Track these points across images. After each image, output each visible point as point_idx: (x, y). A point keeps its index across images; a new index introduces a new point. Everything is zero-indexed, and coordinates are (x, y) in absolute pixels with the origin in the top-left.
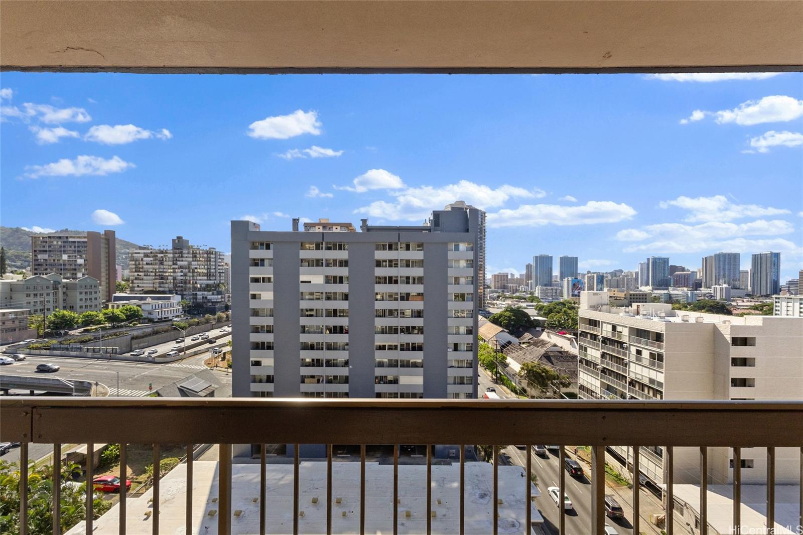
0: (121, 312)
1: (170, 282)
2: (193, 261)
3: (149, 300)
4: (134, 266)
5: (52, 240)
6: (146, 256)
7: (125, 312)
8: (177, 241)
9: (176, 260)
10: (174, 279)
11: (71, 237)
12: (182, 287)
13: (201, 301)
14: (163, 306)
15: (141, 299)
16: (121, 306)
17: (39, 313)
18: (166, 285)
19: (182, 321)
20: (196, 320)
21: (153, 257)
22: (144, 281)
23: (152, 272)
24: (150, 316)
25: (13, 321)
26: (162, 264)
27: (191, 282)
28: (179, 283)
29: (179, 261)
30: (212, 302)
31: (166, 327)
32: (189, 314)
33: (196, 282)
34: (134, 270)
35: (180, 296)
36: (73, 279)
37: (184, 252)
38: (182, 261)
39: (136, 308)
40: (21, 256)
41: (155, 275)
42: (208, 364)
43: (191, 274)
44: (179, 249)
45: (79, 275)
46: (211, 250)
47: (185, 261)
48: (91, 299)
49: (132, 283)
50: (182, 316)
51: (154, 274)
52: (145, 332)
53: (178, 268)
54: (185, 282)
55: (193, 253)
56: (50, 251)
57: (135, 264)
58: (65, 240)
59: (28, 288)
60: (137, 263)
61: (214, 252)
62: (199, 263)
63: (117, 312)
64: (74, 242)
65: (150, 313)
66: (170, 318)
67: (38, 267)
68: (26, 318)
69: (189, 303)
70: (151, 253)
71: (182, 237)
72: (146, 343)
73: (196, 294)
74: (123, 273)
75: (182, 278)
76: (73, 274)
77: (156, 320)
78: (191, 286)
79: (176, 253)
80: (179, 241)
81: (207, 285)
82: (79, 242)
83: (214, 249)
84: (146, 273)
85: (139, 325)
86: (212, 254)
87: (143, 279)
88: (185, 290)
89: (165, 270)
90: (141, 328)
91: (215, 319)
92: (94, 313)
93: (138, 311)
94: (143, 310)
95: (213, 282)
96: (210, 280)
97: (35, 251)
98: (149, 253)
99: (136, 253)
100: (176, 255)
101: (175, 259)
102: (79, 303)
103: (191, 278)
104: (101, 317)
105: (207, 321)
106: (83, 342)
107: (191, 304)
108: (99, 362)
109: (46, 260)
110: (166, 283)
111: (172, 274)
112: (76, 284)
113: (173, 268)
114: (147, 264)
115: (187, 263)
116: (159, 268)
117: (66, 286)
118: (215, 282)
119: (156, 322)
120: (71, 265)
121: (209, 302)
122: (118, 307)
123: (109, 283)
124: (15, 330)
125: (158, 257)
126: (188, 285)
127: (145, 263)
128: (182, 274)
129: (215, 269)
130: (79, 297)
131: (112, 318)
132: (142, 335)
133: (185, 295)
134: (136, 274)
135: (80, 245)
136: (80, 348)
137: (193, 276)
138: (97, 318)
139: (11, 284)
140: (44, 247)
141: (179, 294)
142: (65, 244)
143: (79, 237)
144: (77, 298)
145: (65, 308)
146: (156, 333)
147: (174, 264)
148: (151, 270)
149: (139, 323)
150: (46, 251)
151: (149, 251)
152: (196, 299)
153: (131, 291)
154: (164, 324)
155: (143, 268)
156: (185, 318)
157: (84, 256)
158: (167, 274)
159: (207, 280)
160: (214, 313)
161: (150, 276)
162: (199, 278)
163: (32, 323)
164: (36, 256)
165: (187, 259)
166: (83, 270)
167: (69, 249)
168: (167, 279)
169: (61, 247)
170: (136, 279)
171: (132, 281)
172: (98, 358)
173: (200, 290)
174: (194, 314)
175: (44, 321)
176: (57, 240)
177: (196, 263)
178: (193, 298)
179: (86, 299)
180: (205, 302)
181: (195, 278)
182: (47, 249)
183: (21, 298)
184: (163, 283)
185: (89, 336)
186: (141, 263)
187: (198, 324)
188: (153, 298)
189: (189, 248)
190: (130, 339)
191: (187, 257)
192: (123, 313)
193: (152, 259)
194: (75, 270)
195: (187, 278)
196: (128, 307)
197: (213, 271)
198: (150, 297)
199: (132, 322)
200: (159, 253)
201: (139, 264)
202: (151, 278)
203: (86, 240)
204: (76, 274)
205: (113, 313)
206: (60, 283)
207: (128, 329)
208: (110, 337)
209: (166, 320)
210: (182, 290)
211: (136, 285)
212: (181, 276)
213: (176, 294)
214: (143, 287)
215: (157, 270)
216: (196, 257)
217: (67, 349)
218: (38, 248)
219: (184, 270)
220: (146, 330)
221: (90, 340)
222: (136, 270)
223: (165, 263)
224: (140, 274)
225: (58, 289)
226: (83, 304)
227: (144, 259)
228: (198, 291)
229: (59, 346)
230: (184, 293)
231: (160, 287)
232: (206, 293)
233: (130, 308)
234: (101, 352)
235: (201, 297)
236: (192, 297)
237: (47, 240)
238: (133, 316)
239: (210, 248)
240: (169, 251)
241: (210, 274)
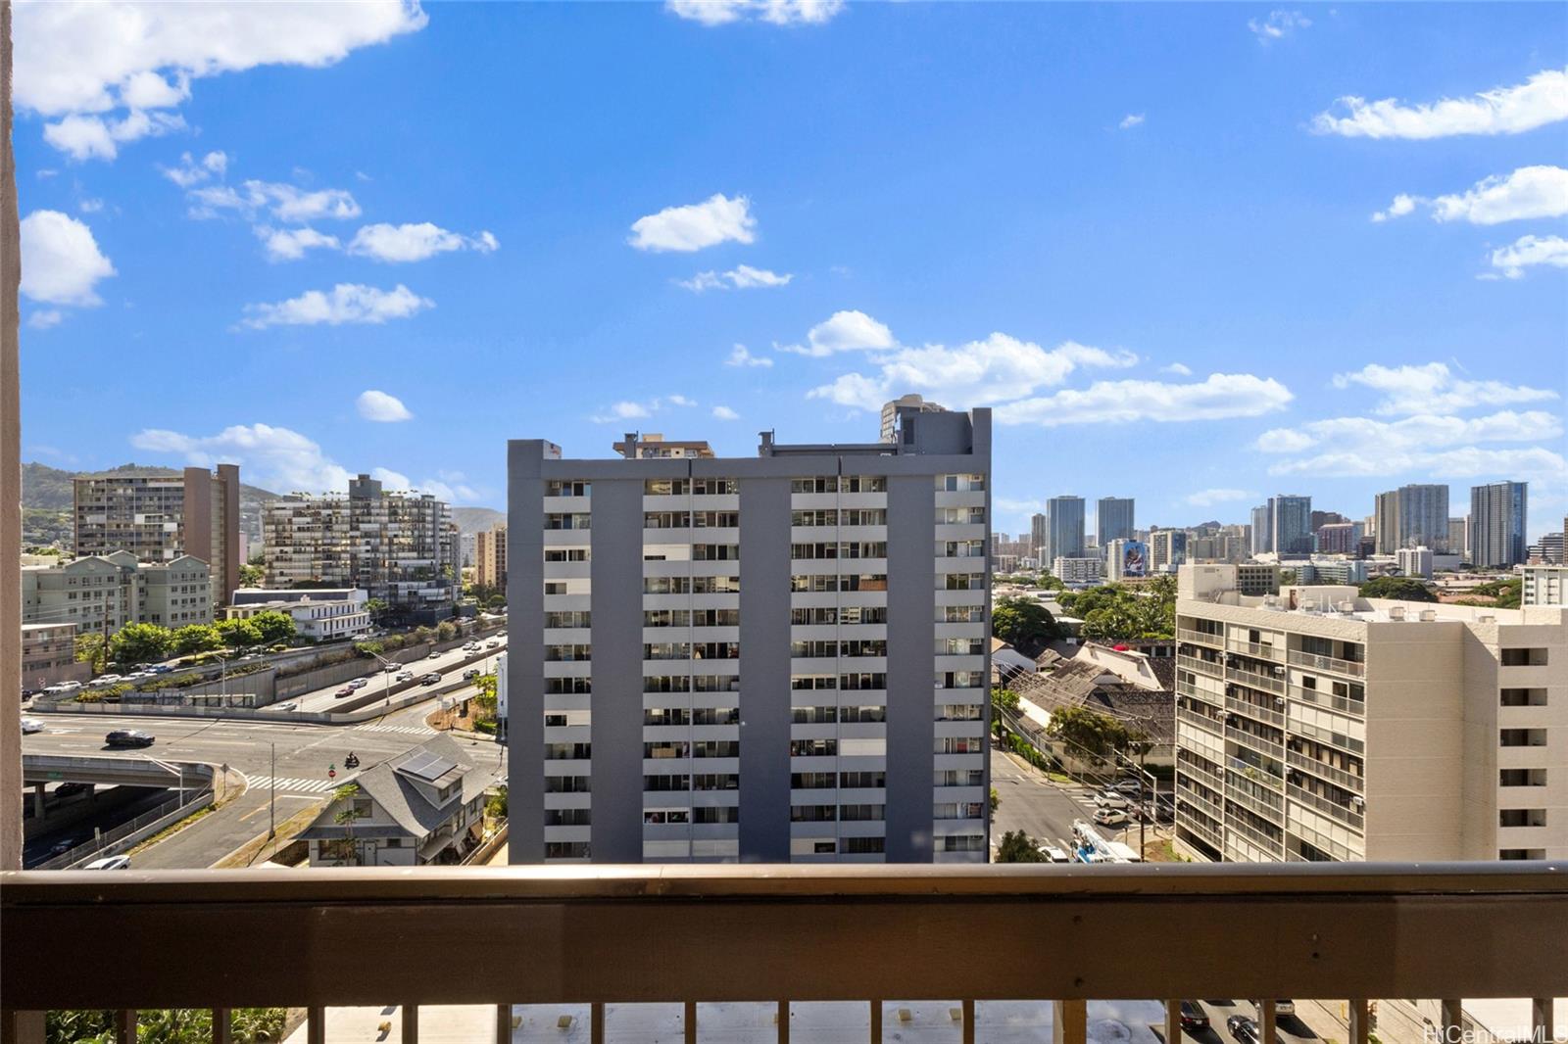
0: (253, 625)
1: (345, 564)
2: (391, 522)
3: (305, 601)
4: (274, 535)
5: (115, 485)
6: (298, 513)
7: (262, 626)
8: (358, 484)
9: (358, 521)
10: (354, 557)
11: (151, 480)
12: (368, 572)
13: (406, 599)
14: (334, 610)
15: (290, 598)
16: (251, 613)
17: (92, 632)
18: (337, 570)
19: (371, 639)
20: (399, 637)
21: (311, 515)
22: (293, 564)
23: (309, 545)
24: (308, 632)
25: (45, 646)
26: (328, 528)
27: (387, 563)
28: (363, 566)
29: (363, 522)
30: (429, 602)
31: (342, 653)
32: (384, 625)
33: (396, 563)
34: (273, 542)
35: (365, 592)
36: (157, 561)
37: (373, 504)
38: (370, 522)
39: (281, 617)
40: (42, 519)
41: (316, 552)
42: (436, 724)
43: (386, 548)
44: (361, 499)
45: (168, 554)
46: (427, 499)
47: (375, 522)
48: (193, 601)
49: (271, 567)
50: (371, 630)
51: (313, 549)
52: (301, 663)
53: (362, 537)
54: (374, 564)
55: (390, 507)
56: (110, 508)
57: (276, 531)
58: (141, 485)
59: (73, 582)
60: (280, 527)
61: (431, 504)
62: (402, 525)
63: (247, 625)
64: (158, 489)
65: (309, 626)
66: (347, 635)
67: (86, 541)
68: (71, 640)
69: (385, 605)
70: (308, 507)
71: (368, 476)
72: (304, 686)
73: (397, 586)
74: (251, 547)
75: (368, 555)
76: (155, 552)
77: (321, 640)
78: (387, 571)
79: (356, 508)
80: (362, 484)
81: (420, 570)
82: (167, 489)
83: (432, 497)
84: (298, 548)
85: (287, 650)
86: (429, 507)
87: (291, 560)
88: (375, 579)
89: (334, 541)
90: (294, 656)
91: (434, 635)
92: (202, 628)
93: (287, 622)
94: (296, 621)
95: (428, 562)
96: (424, 558)
97: (80, 508)
98: (303, 509)
99: (278, 509)
100: (358, 512)
101: (354, 519)
102: (170, 610)
103: (387, 556)
104: (215, 635)
105: (421, 640)
106: (182, 686)
107: (388, 607)
108: (220, 724)
109: (102, 526)
110: (337, 566)
111: (348, 548)
112: (164, 572)
113: (352, 537)
114: (299, 529)
115: (378, 526)
116: (324, 538)
117: (145, 576)
118: (434, 562)
119: (321, 643)
120: (151, 534)
121: (420, 601)
122: (245, 615)
123: (225, 569)
124: (49, 664)
125: (322, 515)
126: (381, 570)
127: (295, 527)
128: (369, 548)
129: (433, 536)
130: (170, 596)
131: (238, 639)
132: (295, 669)
133: (374, 588)
134: (278, 549)
135: (170, 494)
136: (181, 698)
137: (390, 551)
138: (207, 638)
139: (38, 575)
140: (98, 499)
141: (363, 588)
142: (141, 494)
143: (168, 480)
144: (167, 597)
145: (142, 619)
146: (323, 664)
147: (352, 529)
148: (308, 542)
149: (289, 647)
150: (103, 508)
151: (304, 505)
152: (396, 596)
153: (267, 582)
154: (338, 646)
155: (291, 537)
156: (376, 634)
157: (178, 516)
158: (339, 549)
159: (418, 558)
160: (432, 624)
161: (305, 552)
162: (401, 555)
163: (83, 651)
164: (82, 517)
165: (378, 518)
166: (176, 543)
167: (148, 503)
168: (340, 559)
169: (131, 499)
170: (277, 559)
171: (270, 563)
172: (218, 718)
173: (403, 578)
174: (393, 626)
175: (105, 645)
176: (125, 485)
177: (396, 525)
178: (390, 596)
179: (184, 601)
180: (413, 602)
181: (395, 555)
182: (104, 502)
183: (57, 599)
184: (330, 566)
185: (195, 673)
186: (288, 527)
187: (402, 645)
188: (313, 597)
189: (382, 496)
190: (272, 677)
191: (378, 515)
192: (259, 628)
193: (309, 519)
194: (160, 543)
195: (378, 556)
196: (268, 615)
197: (429, 540)
198: (308, 594)
199: (274, 644)
200: (324, 508)
201: (284, 530)
202: (306, 556)
203: (181, 484)
204: (161, 552)
205: (238, 628)
206: (133, 571)
207: (268, 658)
208: (235, 675)
209: (341, 639)
210: (367, 580)
211: (277, 571)
212: (368, 551)
213: (358, 586)
214: (291, 574)
215: (320, 542)
216: (395, 513)
217: (153, 700)
218: (87, 503)
219: (372, 541)
220: (303, 659)
221: (196, 682)
222: (277, 542)
223: (335, 527)
224: (286, 549)
225: (129, 582)
226: (178, 610)
227: (294, 519)
228: (401, 581)
229: (137, 695)
230: (373, 585)
231: (324, 574)
232: (415, 584)
233: (272, 618)
234: (224, 705)
235: (406, 592)
236: (387, 592)
237: (105, 485)
238: (276, 633)
239: (423, 497)
240: (343, 504)
241: (423, 548)
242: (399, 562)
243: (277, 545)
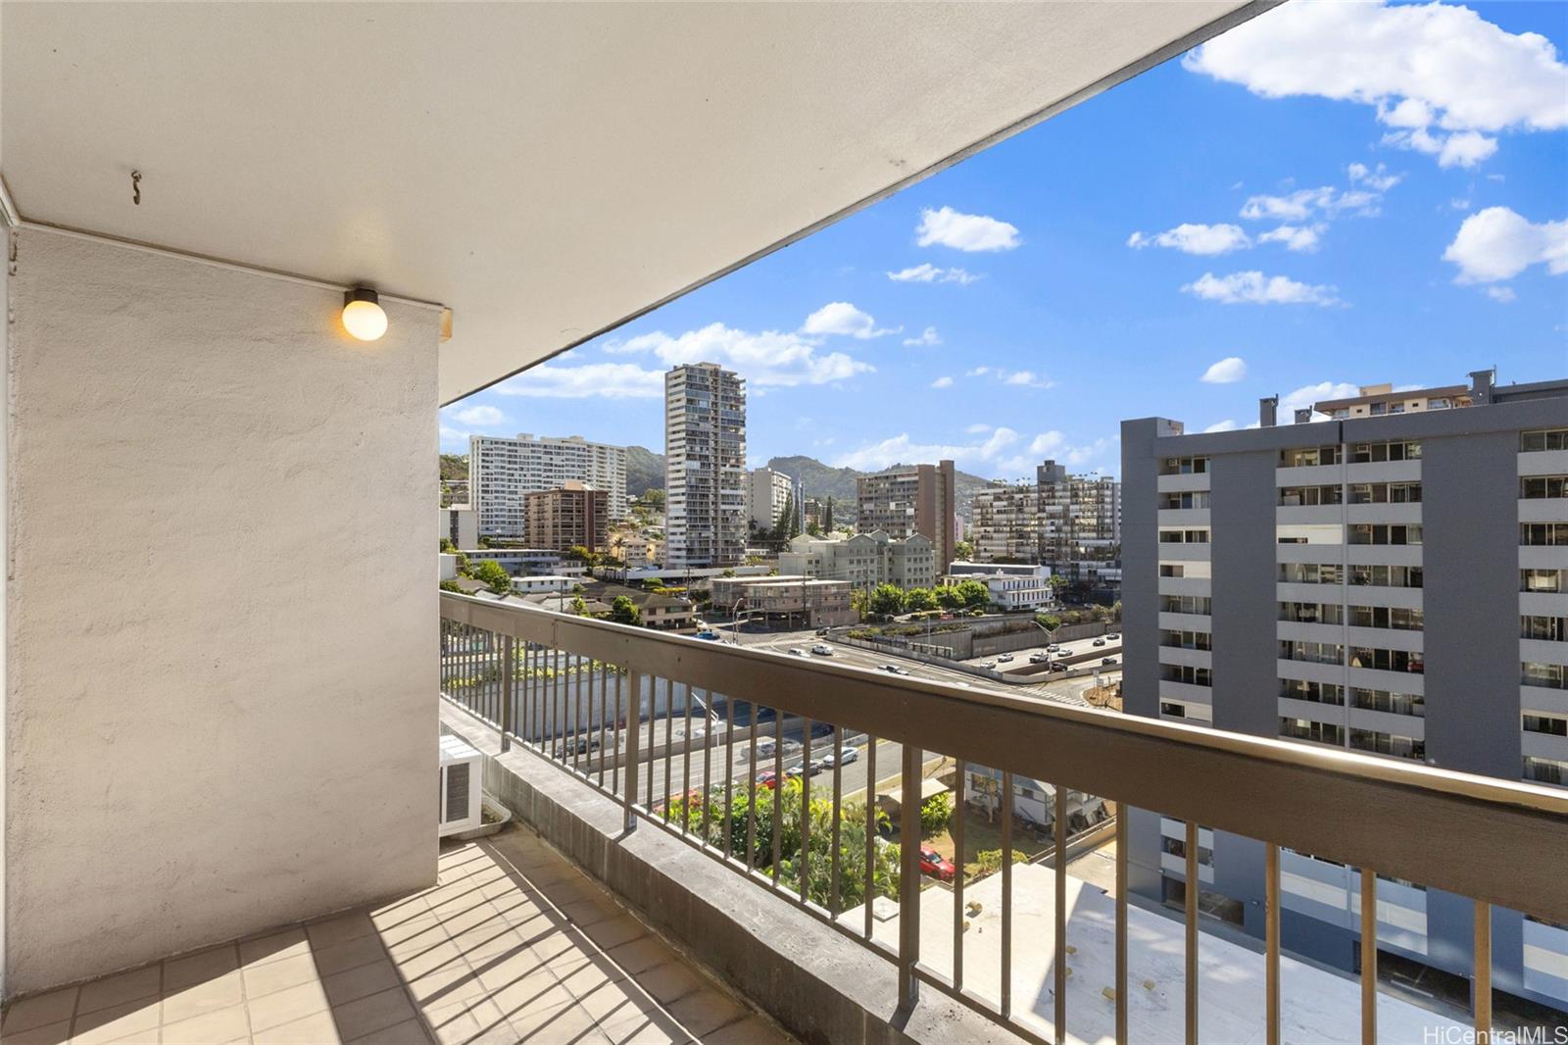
0: (959, 592)
1: (1034, 543)
2: (1072, 503)
3: (1000, 574)
4: (979, 517)
5: (879, 481)
6: (998, 498)
7: (965, 592)
8: (1045, 470)
9: (1044, 504)
10: (1041, 537)
11: (900, 476)
12: (1053, 551)
13: (1087, 578)
14: (1021, 585)
15: (990, 571)
16: (960, 582)
17: (862, 588)
18: (1028, 548)
19: (1051, 612)
20: (1076, 614)
21: (1007, 499)
22: (994, 542)
23: (1005, 525)
24: (1000, 602)
25: (835, 595)
26: (1020, 511)
27: (1069, 542)
28: (1049, 545)
29: (1048, 504)
30: (1107, 582)
31: (1025, 622)
32: (1065, 601)
33: (1077, 543)
34: (979, 523)
35: (1048, 569)
36: (901, 538)
37: (1057, 488)
38: (1054, 504)
39: (979, 586)
40: (850, 507)
41: (1011, 531)
42: (1091, 698)
43: (1069, 528)
44: (1048, 483)
45: (909, 533)
46: (1105, 480)
47: (1059, 504)
48: (921, 569)
49: (978, 544)
50: (1052, 605)
51: (1008, 529)
52: (991, 627)
53: (1048, 518)
54: (1058, 543)
55: (1072, 489)
56: (877, 498)
57: (981, 513)
58: (893, 480)
59: (851, 550)
60: (984, 511)
61: (1110, 486)
62: (1083, 507)
63: (954, 591)
64: (903, 483)
65: (1001, 597)
66: (1032, 607)
67: (865, 522)
68: (848, 593)
69: (1064, 582)
70: (1005, 492)
71: (1053, 462)
72: (994, 648)
73: (1078, 564)
74: (965, 528)
75: (1053, 535)
76: (901, 531)
77: (1010, 609)
78: (1069, 549)
79: (1043, 491)
80: (1048, 469)
81: (1098, 549)
82: (908, 482)
83: (1112, 478)
84: (997, 528)
85: (984, 615)
86: (1108, 488)
87: (992, 538)
88: (1059, 558)
89: (1025, 522)
90: (987, 621)
91: (1110, 614)
92: (925, 591)
93: (983, 591)
94: (991, 591)
95: (1107, 542)
96: (1103, 538)
97: (861, 499)
98: (1001, 494)
99: (983, 494)
100: (1044, 494)
101: (1041, 501)
102: (907, 576)
103: (1069, 535)
104: (933, 598)
105: (1096, 618)
106: (909, 635)
107: (1067, 584)
108: (926, 668)
109: (872, 511)
110: (1028, 545)
111: (1036, 529)
112: (903, 546)
113: (1039, 518)
114: (999, 512)
115: (1061, 508)
116: (1017, 519)
117: (893, 549)
118: (1113, 542)
119: (1010, 612)
120: (899, 517)
121: (1100, 581)
122: (956, 582)
123: (945, 545)
124: (836, 609)
125: (1013, 498)
126: (1064, 549)
127: (995, 510)
128: (1053, 528)
129: (1112, 517)
130: (907, 565)
131: (948, 602)
132: (987, 632)
133: (1058, 566)
134: (982, 529)
135: (910, 486)
136: (906, 644)
137: (1072, 531)
138: (928, 599)
139: (834, 546)
140: (870, 492)
141: (1048, 565)
142: (893, 487)
143: (909, 475)
145: (890, 581)
146: (1008, 631)
147: (1039, 511)
148: (1005, 522)
149: (985, 612)
150: (872, 498)
151: (1001, 490)
152: (1077, 573)
153: (975, 557)
154: (1022, 616)
155: (992, 519)
156: (1057, 609)
157: (915, 503)
158: (1029, 529)
159: (1098, 539)
160: (1108, 602)
161: (1002, 532)
162: (1082, 535)
163: (855, 602)
164: (861, 506)
165: (1061, 500)
166: (914, 524)
167: (897, 493)
168: (1029, 538)
169: (888, 491)
170: (982, 538)
171: (977, 541)
172: (926, 662)
173: (1084, 557)
174: (1072, 602)
175: (866, 599)
176: (885, 481)
177: (1077, 507)
178: (1072, 573)
179: (915, 570)
180: (1092, 582)
181: (1076, 535)
182: (873, 495)
183: (843, 564)
184: (1022, 544)
185: (917, 626)
186: (990, 510)
187: (1079, 621)
188: (1007, 571)
189: (1065, 480)
190: (970, 637)
191: (1061, 497)
192: (963, 594)
193: (1005, 503)
194: (904, 524)
195: (1061, 535)
196: (969, 584)
197: (1107, 521)
198: (1002, 569)
199: (975, 608)
200: (1017, 493)
201: (987, 513)
202: (1004, 535)
203: (916, 478)
204: (905, 531)
205: (948, 592)
206: (885, 545)
207: (968, 620)
208: (944, 631)
209: (1025, 610)
210: (1052, 559)
211: (982, 548)
212: (1052, 531)
213: (1044, 564)
214: (992, 551)
215: (1014, 523)
216: (1076, 495)
217: (890, 643)
218: (864, 495)
219: (1057, 522)
220: (994, 624)
221: (918, 633)
222: (982, 523)
223: (1026, 509)
224: (988, 529)
225: (883, 553)
226: (911, 576)
227: (995, 504)
228: (1082, 559)
229: (881, 637)
230: (1057, 563)
231: (1017, 551)
232: (1094, 563)
233: (972, 587)
234: (929, 653)
235: (1087, 571)
236: (1069, 570)
237: (873, 482)
238: (975, 600)
239: (1103, 479)
240: (1032, 489)
241: (1102, 528)
242: (1080, 542)
243: (982, 525)
